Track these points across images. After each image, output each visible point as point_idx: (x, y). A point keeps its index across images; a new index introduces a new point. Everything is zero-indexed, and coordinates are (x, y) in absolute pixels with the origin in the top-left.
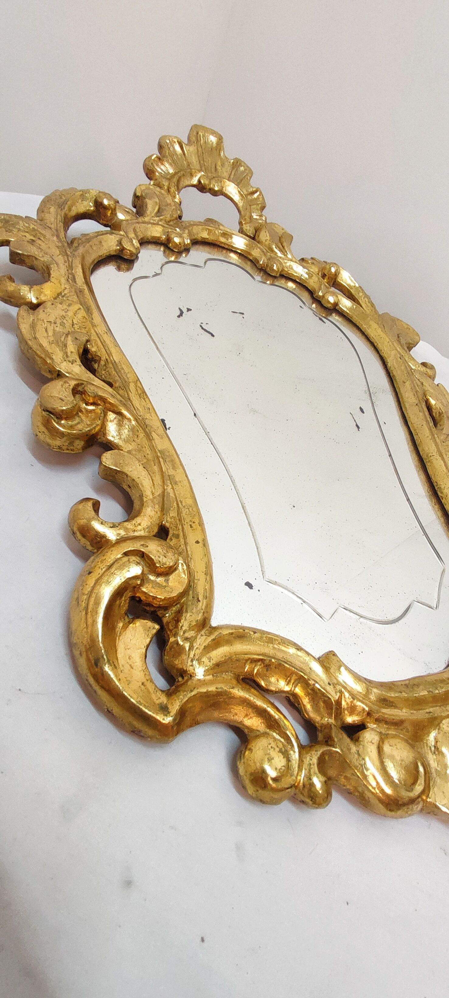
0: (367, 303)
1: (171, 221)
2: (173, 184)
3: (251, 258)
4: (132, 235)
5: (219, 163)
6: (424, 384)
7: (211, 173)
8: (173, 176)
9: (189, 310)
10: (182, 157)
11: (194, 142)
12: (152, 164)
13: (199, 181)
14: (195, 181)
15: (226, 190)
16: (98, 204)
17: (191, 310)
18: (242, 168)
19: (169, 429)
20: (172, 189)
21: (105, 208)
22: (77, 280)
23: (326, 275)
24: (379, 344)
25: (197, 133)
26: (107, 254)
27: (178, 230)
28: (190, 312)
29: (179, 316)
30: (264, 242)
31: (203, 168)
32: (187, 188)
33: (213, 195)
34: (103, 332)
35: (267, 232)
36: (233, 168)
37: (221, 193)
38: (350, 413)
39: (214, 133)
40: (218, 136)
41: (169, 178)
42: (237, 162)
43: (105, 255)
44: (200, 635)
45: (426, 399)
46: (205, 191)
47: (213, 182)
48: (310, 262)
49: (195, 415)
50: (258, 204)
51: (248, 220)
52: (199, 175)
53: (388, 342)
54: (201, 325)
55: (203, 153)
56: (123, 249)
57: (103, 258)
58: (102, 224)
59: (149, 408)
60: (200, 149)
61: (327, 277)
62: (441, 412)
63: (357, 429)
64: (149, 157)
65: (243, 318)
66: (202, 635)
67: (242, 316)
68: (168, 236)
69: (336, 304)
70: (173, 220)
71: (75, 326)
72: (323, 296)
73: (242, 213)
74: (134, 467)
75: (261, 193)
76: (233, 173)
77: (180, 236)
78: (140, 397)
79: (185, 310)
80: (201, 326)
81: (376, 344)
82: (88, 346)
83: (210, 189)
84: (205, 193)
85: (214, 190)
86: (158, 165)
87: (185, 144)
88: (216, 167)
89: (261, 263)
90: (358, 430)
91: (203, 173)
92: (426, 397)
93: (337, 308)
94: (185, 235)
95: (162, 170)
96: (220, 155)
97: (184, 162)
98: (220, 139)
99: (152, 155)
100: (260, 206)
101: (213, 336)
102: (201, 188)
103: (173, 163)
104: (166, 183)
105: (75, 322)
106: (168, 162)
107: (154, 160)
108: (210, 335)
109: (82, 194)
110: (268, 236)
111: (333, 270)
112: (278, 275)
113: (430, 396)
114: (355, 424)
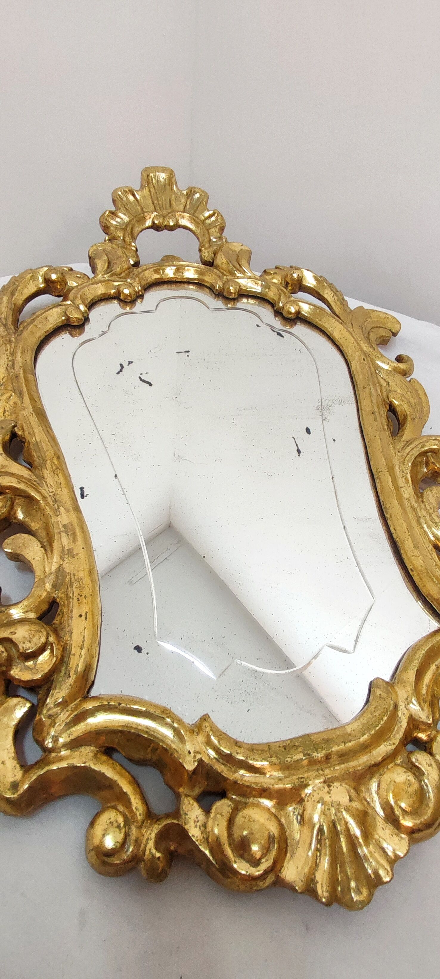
0: (337, 301)
1: (121, 273)
2: (127, 233)
3: (208, 285)
4: (78, 301)
5: (173, 198)
6: (390, 384)
7: (166, 209)
8: (127, 224)
9: (130, 363)
10: (135, 204)
11: (145, 186)
12: (106, 219)
13: (153, 222)
14: (149, 223)
15: (181, 222)
16: (47, 281)
17: (132, 362)
18: (197, 196)
19: (86, 496)
20: (128, 239)
21: (53, 282)
22: (15, 366)
23: (288, 283)
24: (344, 347)
25: (148, 176)
26: (55, 327)
27: (129, 280)
28: (131, 365)
29: (118, 373)
30: (220, 265)
31: (158, 208)
32: (143, 232)
33: (169, 231)
34: (30, 414)
35: (222, 255)
36: (188, 198)
37: (178, 226)
38: (293, 437)
39: (163, 170)
40: (168, 172)
41: (125, 227)
42: (191, 191)
43: (51, 329)
44: (66, 710)
45: (390, 402)
46: (160, 229)
47: (167, 219)
48: (272, 272)
49: (116, 476)
50: (216, 226)
51: (207, 245)
52: (153, 216)
53: (353, 343)
54: (141, 376)
55: (156, 193)
56: (68, 318)
57: (50, 332)
58: (55, 296)
59: (61, 484)
60: (152, 190)
61: (290, 285)
62: (405, 414)
63: (297, 454)
64: (103, 215)
65: (188, 356)
66: (67, 711)
67: (187, 354)
68: (118, 289)
69: (298, 313)
70: (124, 271)
71: (7, 413)
72: (283, 308)
73: (201, 239)
74: (31, 549)
75: (219, 213)
76: (188, 203)
77: (130, 285)
78: (54, 473)
79: (125, 365)
80: (140, 378)
81: (341, 347)
82: (16, 430)
83: (165, 226)
84: (162, 230)
85: (170, 226)
86: (113, 219)
87: (136, 191)
88: (170, 202)
89: (217, 288)
90: (299, 456)
91: (156, 213)
92: (389, 400)
93: (299, 316)
94: (135, 284)
95: (117, 222)
96: (172, 189)
97: (138, 207)
98: (171, 174)
99: (105, 212)
100: (218, 227)
101: (150, 384)
102: (156, 227)
103: (127, 211)
104: (120, 234)
105: (7, 409)
106: (121, 212)
107: (108, 216)
108: (148, 385)
109: (32, 276)
110: (224, 259)
111: (295, 276)
112: (236, 296)
113: (394, 398)
114: (297, 448)
